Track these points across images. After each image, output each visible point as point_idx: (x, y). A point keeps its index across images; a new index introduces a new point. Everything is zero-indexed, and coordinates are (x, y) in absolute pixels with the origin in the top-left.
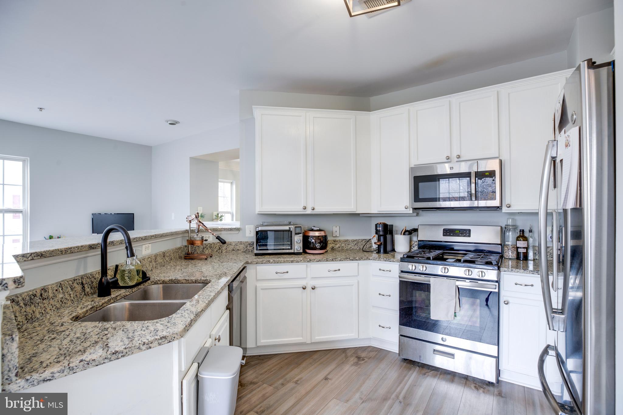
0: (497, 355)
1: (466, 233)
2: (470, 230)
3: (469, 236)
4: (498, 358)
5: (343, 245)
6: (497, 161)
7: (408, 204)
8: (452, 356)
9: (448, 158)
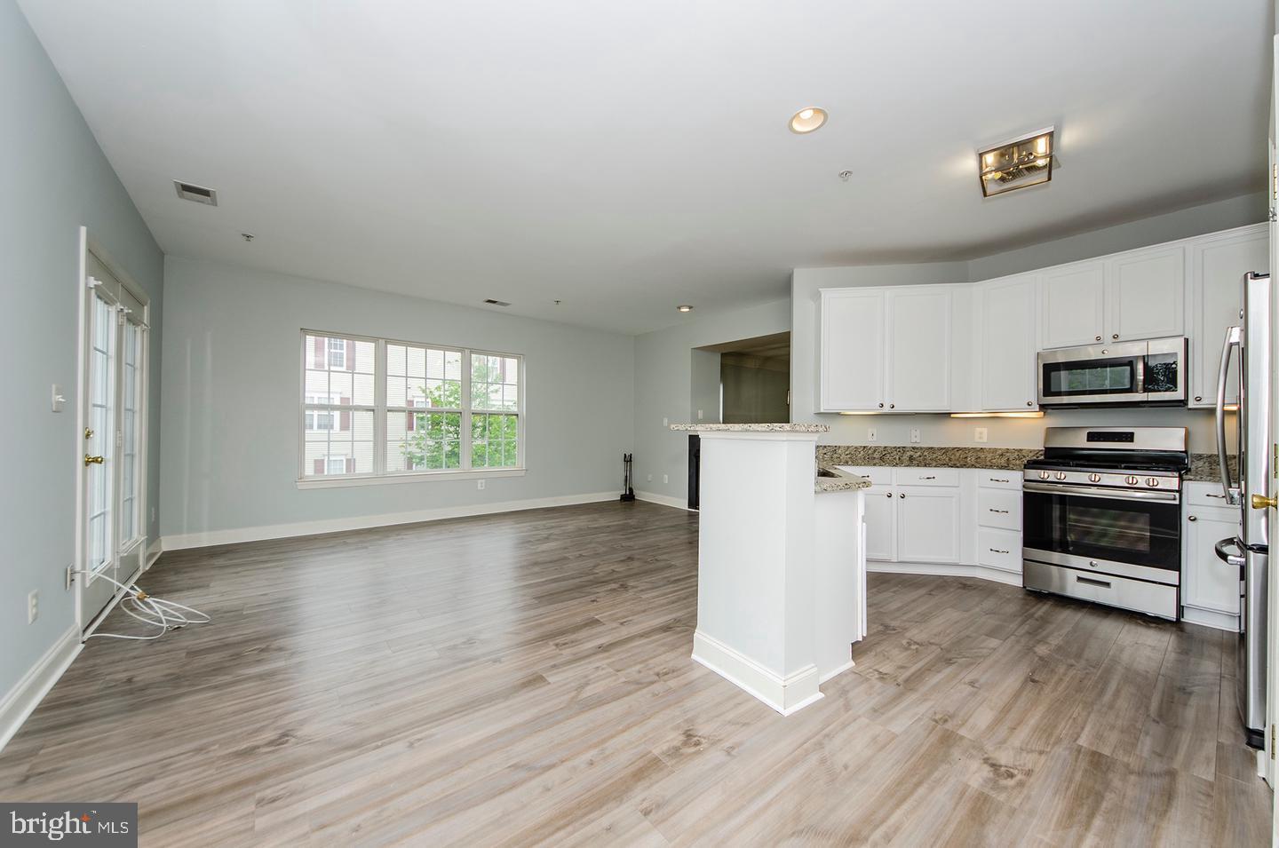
0: (1177, 584)
1: (1129, 437)
2: (1132, 434)
3: (1132, 441)
4: (1179, 587)
5: (926, 453)
6: (1182, 341)
7: (1034, 400)
8: (1108, 585)
9: (1098, 339)
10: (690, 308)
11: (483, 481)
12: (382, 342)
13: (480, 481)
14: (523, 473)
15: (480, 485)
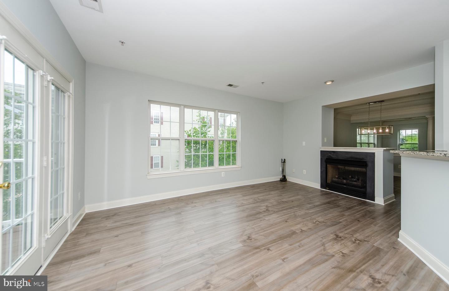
10: (332, 81)
11: (224, 172)
12: (182, 107)
13: (222, 173)
14: (240, 169)
15: (223, 174)
